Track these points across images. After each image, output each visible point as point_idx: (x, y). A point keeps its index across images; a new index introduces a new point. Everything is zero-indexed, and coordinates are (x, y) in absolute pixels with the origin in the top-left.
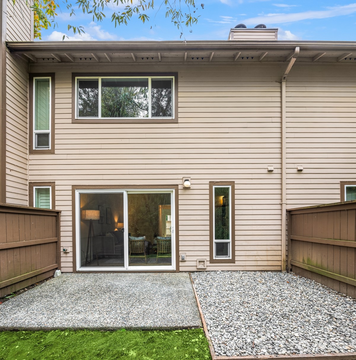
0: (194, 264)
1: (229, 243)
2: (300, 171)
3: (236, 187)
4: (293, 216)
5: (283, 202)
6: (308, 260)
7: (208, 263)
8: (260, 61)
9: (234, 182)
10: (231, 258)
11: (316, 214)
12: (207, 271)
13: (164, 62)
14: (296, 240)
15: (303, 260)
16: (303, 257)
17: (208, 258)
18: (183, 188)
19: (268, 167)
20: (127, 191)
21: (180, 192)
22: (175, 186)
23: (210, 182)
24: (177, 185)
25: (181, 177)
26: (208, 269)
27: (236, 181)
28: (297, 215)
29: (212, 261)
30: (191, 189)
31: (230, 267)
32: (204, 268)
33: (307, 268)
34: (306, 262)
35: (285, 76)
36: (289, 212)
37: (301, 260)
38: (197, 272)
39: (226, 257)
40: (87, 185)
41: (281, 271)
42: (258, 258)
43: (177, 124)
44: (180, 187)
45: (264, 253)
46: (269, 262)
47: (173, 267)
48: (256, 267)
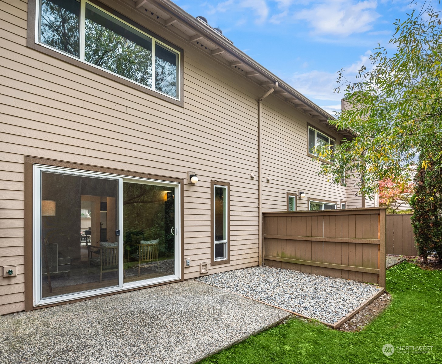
0: (197, 269)
1: (226, 243)
2: (268, 180)
3: (232, 188)
4: (267, 218)
5: (260, 206)
6: (283, 253)
7: (209, 267)
8: (247, 77)
9: (229, 183)
10: (227, 259)
11: (290, 218)
12: (208, 275)
13: (171, 30)
14: (269, 238)
15: (277, 254)
16: (277, 252)
17: (209, 261)
18: (188, 183)
19: (251, 174)
20: (123, 179)
21: (185, 187)
22: (180, 181)
23: (211, 180)
24: (183, 179)
25: (186, 170)
26: (210, 272)
27: (232, 183)
28: (270, 218)
29: (213, 264)
30: (195, 185)
31: (226, 267)
32: (206, 272)
33: (282, 260)
34: (280, 255)
35: (262, 99)
36: (263, 214)
37: (275, 255)
38: (200, 277)
39: (223, 258)
40: (57, 159)
41: (258, 266)
42: (245, 256)
43: (182, 109)
44: (185, 182)
45: (248, 251)
46: (252, 259)
47: (177, 276)
48: (243, 265)
